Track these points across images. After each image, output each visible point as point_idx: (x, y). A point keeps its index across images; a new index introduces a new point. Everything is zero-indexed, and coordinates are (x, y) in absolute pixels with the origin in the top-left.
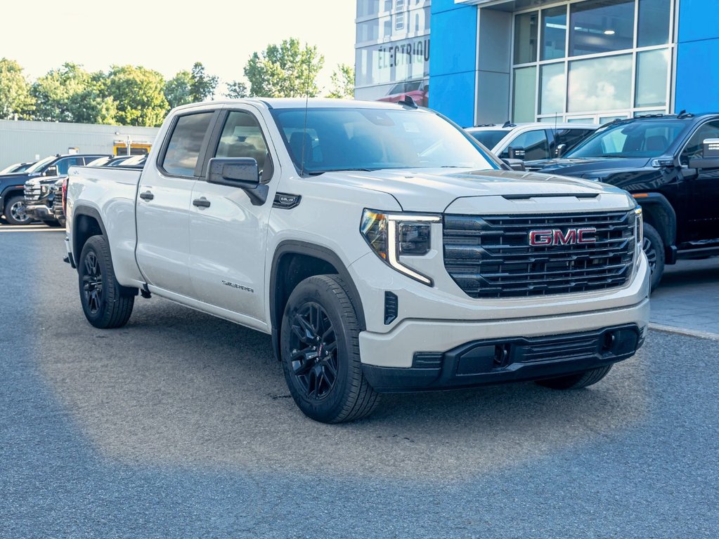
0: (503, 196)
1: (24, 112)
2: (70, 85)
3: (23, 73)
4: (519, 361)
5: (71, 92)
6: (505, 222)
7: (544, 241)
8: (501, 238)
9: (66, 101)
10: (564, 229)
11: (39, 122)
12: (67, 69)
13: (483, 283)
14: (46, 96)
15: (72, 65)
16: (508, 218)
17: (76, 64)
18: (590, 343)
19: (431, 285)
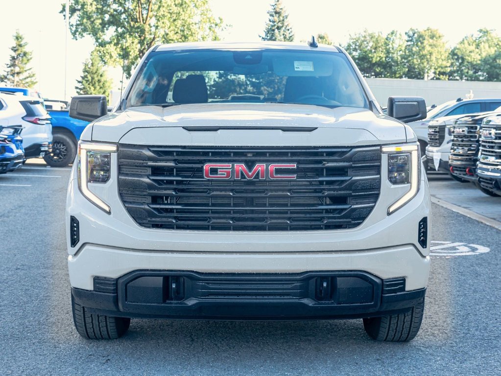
0: (183, 127)
1: (440, 74)
2: (484, 48)
3: (443, 40)
4: (196, 296)
5: (484, 55)
6: (179, 153)
7: (221, 175)
8: (175, 170)
9: (479, 62)
10: (250, 164)
11: (457, 81)
12: (481, 34)
13: (150, 214)
14: (463, 59)
15: (485, 30)
16: (180, 150)
17: (488, 30)
18: (290, 286)
19: (109, 213)
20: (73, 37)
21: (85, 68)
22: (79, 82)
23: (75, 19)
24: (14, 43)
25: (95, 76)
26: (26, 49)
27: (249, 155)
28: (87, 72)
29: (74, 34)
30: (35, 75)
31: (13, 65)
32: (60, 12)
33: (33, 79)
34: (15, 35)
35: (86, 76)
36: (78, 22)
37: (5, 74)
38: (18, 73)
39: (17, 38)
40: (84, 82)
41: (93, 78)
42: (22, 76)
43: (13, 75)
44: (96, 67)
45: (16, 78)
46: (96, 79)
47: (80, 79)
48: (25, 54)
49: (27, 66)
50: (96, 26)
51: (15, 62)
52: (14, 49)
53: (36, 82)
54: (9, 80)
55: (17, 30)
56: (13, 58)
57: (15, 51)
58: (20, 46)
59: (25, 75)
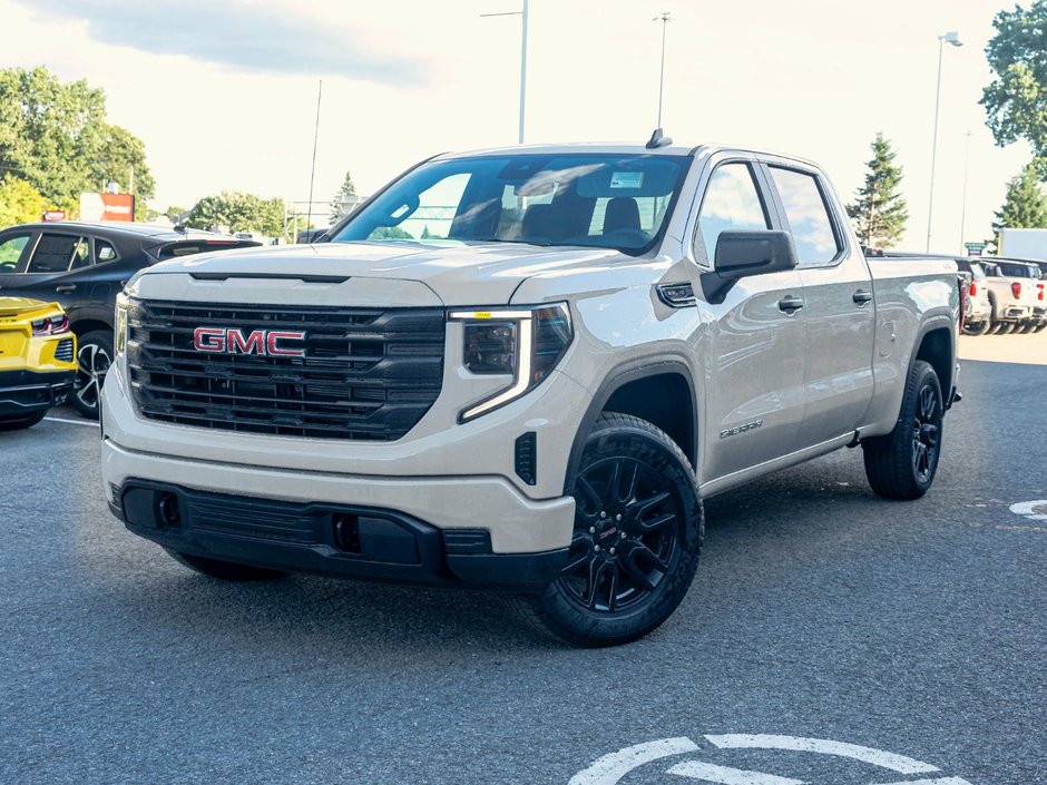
0: (191, 274)
7: (214, 345)
8: (172, 335)
10: (247, 330)
20: (996, 142)
21: (1010, 194)
22: (999, 215)
23: (1002, 113)
24: (873, 156)
25: (1027, 205)
26: (893, 164)
27: (266, 317)
28: (1013, 199)
29: (999, 136)
30: (906, 206)
31: (871, 190)
32: (981, 102)
33: (902, 211)
34: (875, 142)
35: (1011, 206)
36: (1008, 117)
37: (858, 204)
38: (878, 203)
39: (879, 147)
40: (1007, 215)
41: (1021, 210)
42: (883, 208)
43: (869, 206)
44: (1030, 191)
45: (874, 212)
46: (1028, 210)
47: (1001, 211)
48: (889, 172)
49: (895, 191)
50: (1037, 123)
51: (873, 185)
52: (873, 165)
53: (906, 217)
54: (862, 213)
55: (878, 134)
56: (871, 180)
57: (874, 168)
58: (883, 159)
59: (890, 205)
